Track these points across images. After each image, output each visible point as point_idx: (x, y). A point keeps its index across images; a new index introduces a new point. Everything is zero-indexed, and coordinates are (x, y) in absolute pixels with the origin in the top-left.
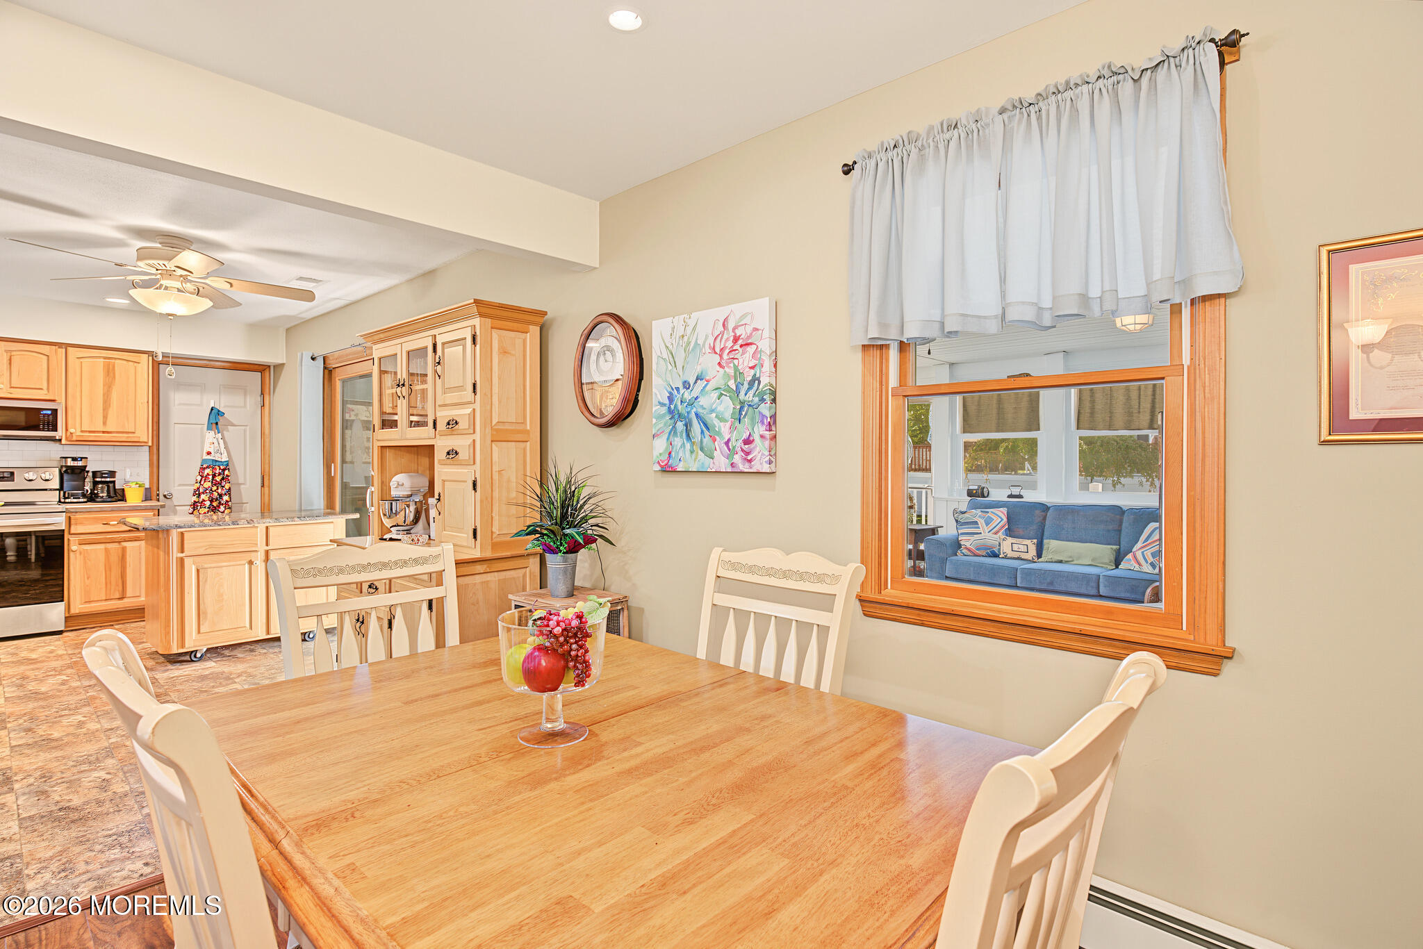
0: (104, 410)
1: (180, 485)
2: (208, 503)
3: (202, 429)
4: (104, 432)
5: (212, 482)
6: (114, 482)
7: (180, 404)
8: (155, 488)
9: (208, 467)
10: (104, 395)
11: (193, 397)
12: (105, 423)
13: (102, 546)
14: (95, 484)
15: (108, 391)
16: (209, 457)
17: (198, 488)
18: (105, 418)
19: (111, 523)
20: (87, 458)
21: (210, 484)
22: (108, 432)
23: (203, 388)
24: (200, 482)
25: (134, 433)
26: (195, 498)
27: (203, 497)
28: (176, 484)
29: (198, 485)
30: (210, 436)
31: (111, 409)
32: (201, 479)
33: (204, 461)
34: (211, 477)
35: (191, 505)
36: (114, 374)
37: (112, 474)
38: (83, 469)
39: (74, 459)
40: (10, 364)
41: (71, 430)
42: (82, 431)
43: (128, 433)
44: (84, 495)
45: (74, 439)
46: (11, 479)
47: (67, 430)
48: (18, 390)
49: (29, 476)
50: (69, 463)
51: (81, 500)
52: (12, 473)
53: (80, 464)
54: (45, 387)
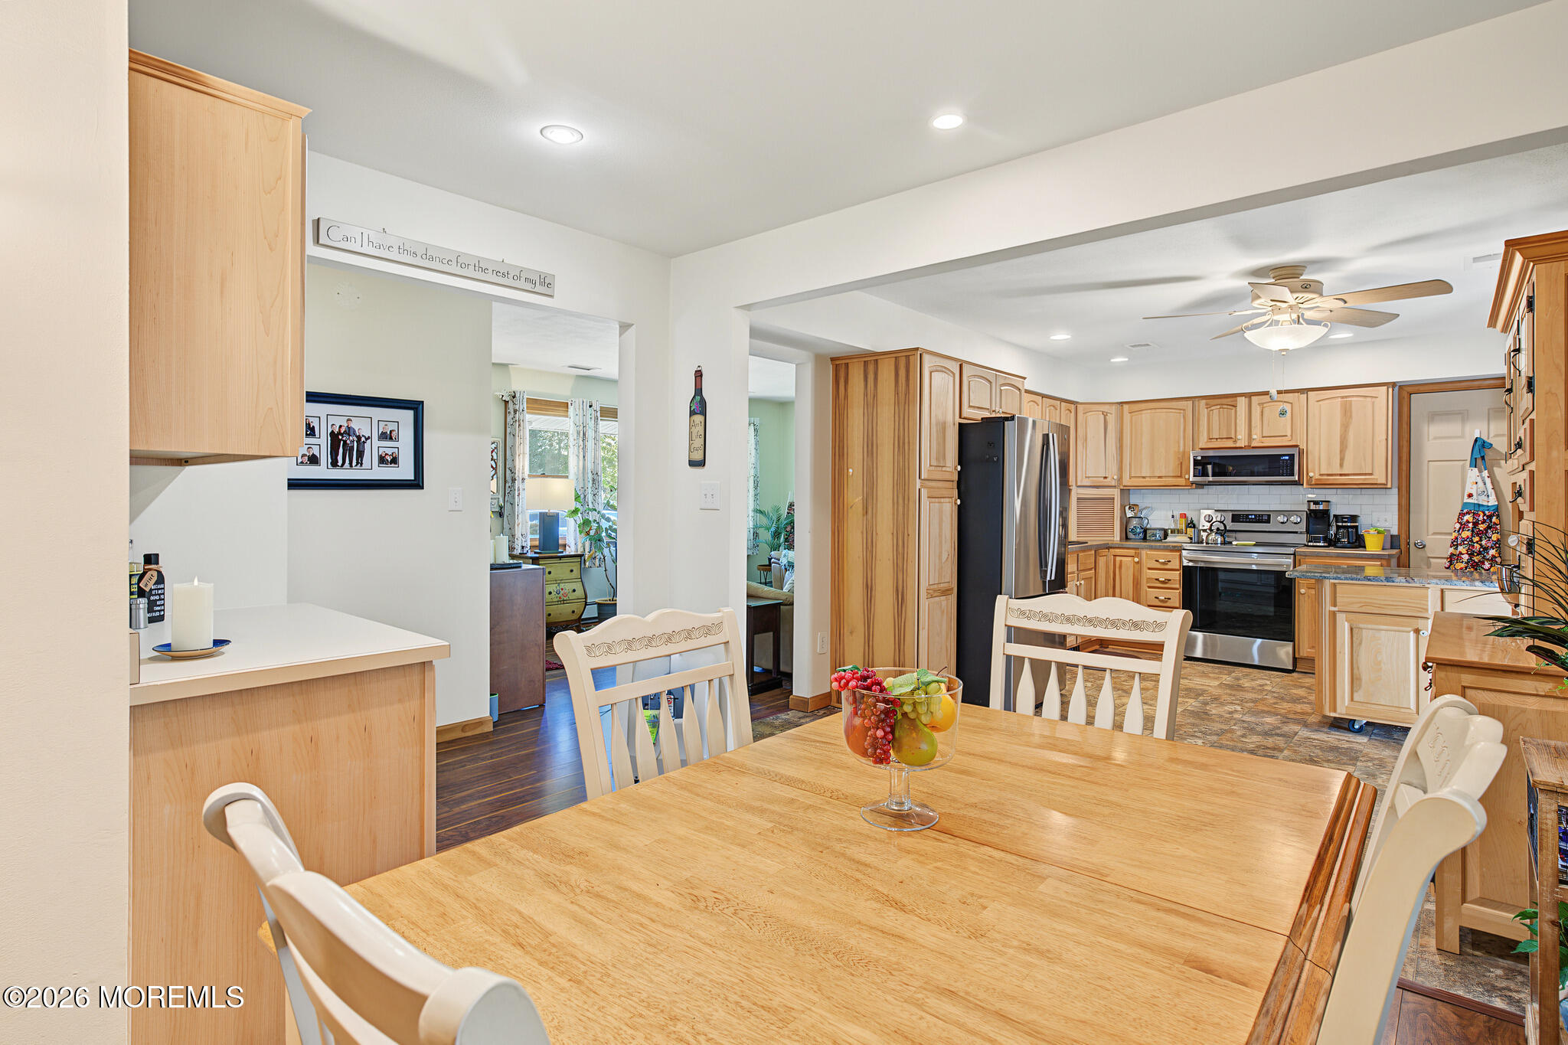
0: (1341, 451)
1: (1435, 534)
2: (1466, 557)
3: (1463, 467)
4: (1341, 475)
5: (1473, 531)
6: (1355, 527)
7: (1435, 438)
8: (1403, 536)
9: (1468, 513)
10: (1341, 436)
11: (1451, 428)
12: (1341, 465)
14: (1338, 528)
15: (1345, 431)
16: (1470, 501)
17: (1456, 538)
18: (1342, 460)
20: (1329, 502)
21: (1469, 534)
22: (1346, 475)
23: (1464, 416)
24: (1458, 531)
25: (1371, 474)
26: (1452, 550)
27: (1460, 548)
28: (1430, 533)
29: (1456, 534)
30: (1473, 474)
31: (1348, 450)
32: (1460, 528)
33: (1465, 505)
34: (1470, 525)
35: (1448, 558)
36: (1351, 412)
37: (1355, 518)
38: (1326, 512)
39: (1316, 503)
40: (1262, 415)
41: (1311, 474)
42: (1321, 475)
43: (1365, 474)
44: (1325, 539)
45: (1313, 482)
46: (1268, 521)
47: (1307, 474)
48: (1268, 438)
49: (1281, 518)
50: (1313, 507)
51: (1321, 544)
52: (1269, 516)
53: (1321, 507)
54: (1289, 434)
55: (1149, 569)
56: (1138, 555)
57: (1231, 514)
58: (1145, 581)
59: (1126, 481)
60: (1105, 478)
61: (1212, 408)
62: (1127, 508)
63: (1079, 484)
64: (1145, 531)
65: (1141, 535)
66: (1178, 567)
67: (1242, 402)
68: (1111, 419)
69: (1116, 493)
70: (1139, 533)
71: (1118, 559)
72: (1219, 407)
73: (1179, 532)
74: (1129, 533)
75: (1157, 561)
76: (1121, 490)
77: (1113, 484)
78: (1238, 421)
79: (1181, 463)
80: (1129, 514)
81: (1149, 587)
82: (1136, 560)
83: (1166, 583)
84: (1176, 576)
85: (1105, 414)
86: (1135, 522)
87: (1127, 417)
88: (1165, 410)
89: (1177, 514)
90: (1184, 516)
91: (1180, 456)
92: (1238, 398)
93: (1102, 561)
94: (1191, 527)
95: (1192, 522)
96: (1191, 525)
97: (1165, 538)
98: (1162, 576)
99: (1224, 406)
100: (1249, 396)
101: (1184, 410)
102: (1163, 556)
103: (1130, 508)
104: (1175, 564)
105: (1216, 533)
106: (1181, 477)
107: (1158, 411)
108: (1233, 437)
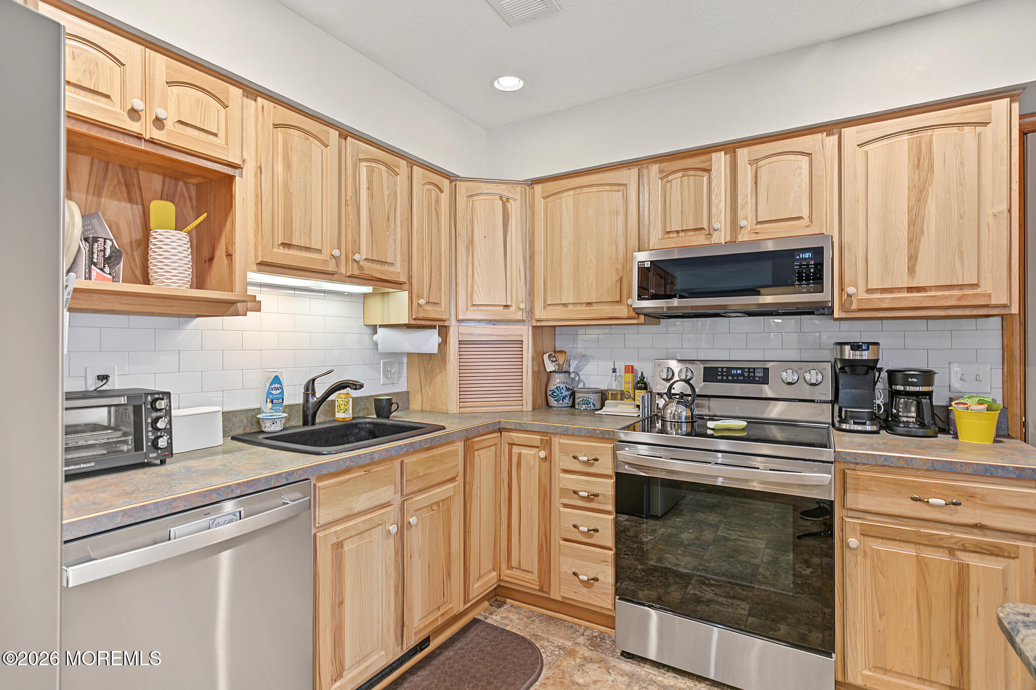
0: (910, 242)
4: (910, 289)
6: (930, 394)
8: (1018, 410)
10: (910, 211)
12: (912, 270)
13: (908, 551)
14: (894, 394)
15: (919, 199)
18: (913, 258)
19: (931, 501)
20: (877, 344)
22: (918, 289)
25: (975, 286)
31: (924, 239)
36: (931, 161)
37: (927, 376)
38: (871, 366)
39: (856, 347)
40: (756, 183)
41: (850, 290)
42: (869, 291)
43: (961, 287)
44: (873, 418)
45: (854, 306)
46: (765, 380)
47: (842, 290)
48: (767, 225)
49: (789, 376)
50: (848, 354)
51: (868, 428)
52: (766, 370)
53: (865, 355)
54: (805, 213)
55: (566, 471)
56: (547, 445)
57: (702, 367)
58: (558, 496)
59: (540, 313)
60: (506, 306)
61: (670, 178)
62: (546, 356)
63: (460, 317)
64: (573, 395)
65: (566, 401)
66: (610, 472)
67: (720, 160)
68: (515, 209)
69: (525, 333)
70: (564, 398)
71: (516, 450)
72: (680, 174)
73: (621, 396)
74: (550, 398)
75: (575, 458)
76: (534, 327)
77: (519, 317)
78: (713, 196)
79: (621, 279)
80: (550, 367)
81: (566, 506)
82: (543, 454)
83: (591, 501)
84: (607, 488)
85: (505, 201)
86: (558, 381)
87: (540, 203)
88: (595, 189)
89: (620, 366)
90: (630, 369)
91: (619, 266)
92: (714, 155)
93: (484, 459)
94: (641, 388)
95: (642, 378)
96: (642, 384)
97: (603, 405)
98: (585, 485)
99: (691, 173)
100: (731, 147)
101: (625, 185)
102: (586, 448)
103: (550, 356)
104: (606, 466)
105: (678, 403)
106: (620, 302)
107: (585, 190)
108: (705, 226)
